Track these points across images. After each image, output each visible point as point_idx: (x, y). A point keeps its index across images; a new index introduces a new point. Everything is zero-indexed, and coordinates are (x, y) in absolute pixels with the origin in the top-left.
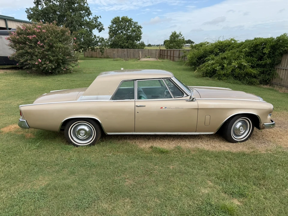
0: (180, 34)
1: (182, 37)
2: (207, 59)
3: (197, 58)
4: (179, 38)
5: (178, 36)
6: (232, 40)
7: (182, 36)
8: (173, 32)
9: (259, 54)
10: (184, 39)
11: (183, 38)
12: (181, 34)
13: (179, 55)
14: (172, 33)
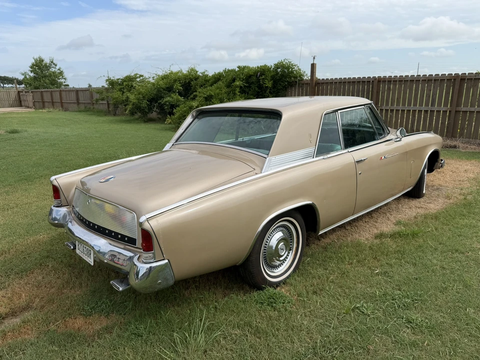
0: (52, 62)
1: (57, 67)
2: (166, 102)
3: (147, 100)
4: (53, 70)
5: (47, 67)
6: (192, 70)
7: (56, 65)
8: (35, 58)
9: (255, 89)
10: (62, 72)
11: (59, 70)
12: (54, 62)
13: (78, 99)
14: (33, 61)
